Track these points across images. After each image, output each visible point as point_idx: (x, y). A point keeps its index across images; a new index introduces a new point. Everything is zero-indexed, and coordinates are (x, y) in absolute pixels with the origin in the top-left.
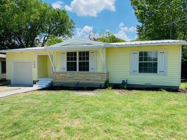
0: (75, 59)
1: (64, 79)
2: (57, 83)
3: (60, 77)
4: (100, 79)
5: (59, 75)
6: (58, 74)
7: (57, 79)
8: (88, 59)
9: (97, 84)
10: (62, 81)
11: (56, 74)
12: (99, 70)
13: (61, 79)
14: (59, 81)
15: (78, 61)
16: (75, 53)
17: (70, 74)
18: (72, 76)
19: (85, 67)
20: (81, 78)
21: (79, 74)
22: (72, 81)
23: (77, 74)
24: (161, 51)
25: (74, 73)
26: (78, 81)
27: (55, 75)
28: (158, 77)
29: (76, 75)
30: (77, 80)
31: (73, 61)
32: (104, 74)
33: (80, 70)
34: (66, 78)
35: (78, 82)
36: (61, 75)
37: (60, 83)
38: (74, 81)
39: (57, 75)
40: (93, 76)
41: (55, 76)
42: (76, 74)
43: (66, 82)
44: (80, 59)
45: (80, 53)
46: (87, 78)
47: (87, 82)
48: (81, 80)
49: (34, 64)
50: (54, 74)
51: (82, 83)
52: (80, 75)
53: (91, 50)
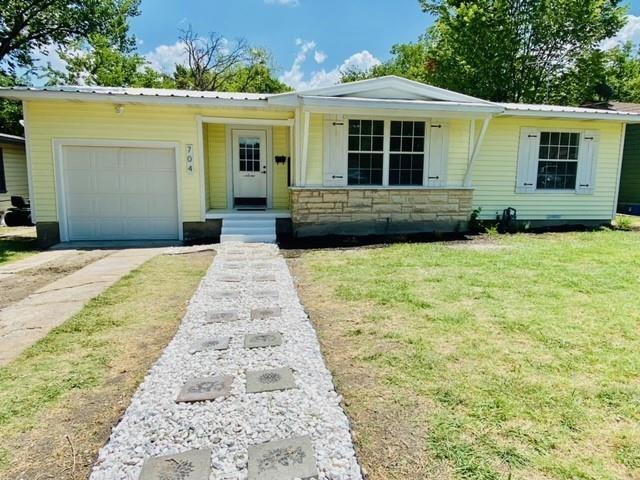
0: (379, 145)
1: (340, 210)
2: (313, 227)
3: (323, 205)
4: (456, 207)
5: (320, 200)
6: (316, 194)
7: (312, 211)
8: (420, 145)
9: (446, 222)
10: (330, 218)
11: (308, 194)
12: (453, 182)
13: (330, 211)
14: (321, 219)
15: (386, 152)
16: (379, 126)
17: (361, 194)
18: (367, 202)
19: (409, 171)
20: (397, 207)
21: (392, 193)
22: (365, 216)
23: (387, 193)
24: (588, 134)
25: (376, 191)
26: (389, 215)
27: (306, 200)
28: (575, 199)
29: (381, 197)
30: (383, 212)
31: (369, 150)
32: (467, 193)
33: (392, 182)
34: (346, 209)
35: (388, 219)
36: (328, 197)
37: (322, 224)
38: (376, 216)
39: (311, 200)
40: (437, 198)
41: (307, 203)
42: (382, 193)
43: (348, 220)
44: (394, 145)
45: (395, 126)
46: (418, 207)
47: (417, 217)
48: (397, 212)
49: (190, 159)
50: (303, 194)
51: (399, 222)
52: (397, 199)
53: (430, 119)
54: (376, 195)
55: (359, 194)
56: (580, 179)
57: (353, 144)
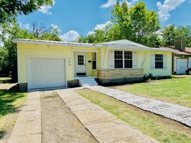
0: (122, 58)
1: (113, 75)
2: (106, 80)
4: (140, 74)
5: (108, 73)
6: (107, 71)
7: (106, 76)
8: (131, 58)
9: (138, 77)
10: (111, 78)
11: (105, 71)
12: (139, 67)
13: (111, 76)
14: (109, 78)
15: (124, 59)
16: (121, 52)
17: (118, 71)
18: (120, 73)
19: (129, 64)
20: (127, 74)
21: (126, 70)
22: (119, 77)
23: (124, 70)
24: (165, 55)
25: (122, 70)
26: (125, 76)
27: (104, 73)
28: (163, 71)
29: (123, 71)
30: (124, 75)
31: (119, 59)
32: (143, 70)
33: (125, 67)
34: (115, 75)
35: (125, 77)
36: (110, 72)
37: (109, 79)
38: (122, 77)
39: (106, 73)
40: (136, 71)
41: (105, 74)
42: (123, 70)
43: (115, 78)
44: (125, 58)
45: (125, 52)
46: (132, 74)
47: (132, 77)
48: (127, 75)
50: (104, 71)
51: (127, 78)
52: (127, 72)
53: (133, 50)
54: (122, 71)
55: (118, 70)
56: (164, 66)
57: (115, 57)
